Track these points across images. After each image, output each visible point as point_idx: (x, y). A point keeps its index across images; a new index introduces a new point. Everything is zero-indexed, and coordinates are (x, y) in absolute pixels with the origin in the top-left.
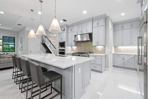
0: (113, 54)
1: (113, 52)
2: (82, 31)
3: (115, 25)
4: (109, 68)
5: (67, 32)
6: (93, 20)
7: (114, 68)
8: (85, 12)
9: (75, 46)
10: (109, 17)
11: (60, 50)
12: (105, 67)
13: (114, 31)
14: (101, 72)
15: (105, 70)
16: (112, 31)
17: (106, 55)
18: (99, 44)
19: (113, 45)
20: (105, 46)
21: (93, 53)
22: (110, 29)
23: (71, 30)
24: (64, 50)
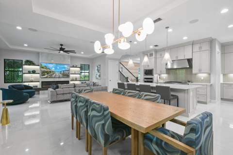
0: (221, 84)
1: (222, 81)
2: (177, 57)
3: (224, 46)
4: (216, 100)
5: (156, 58)
6: (193, 43)
7: (222, 101)
8: (185, 38)
9: (166, 74)
10: (215, 39)
11: (145, 78)
12: (211, 99)
13: (222, 54)
14: (205, 103)
15: (210, 102)
16: (220, 54)
17: (211, 85)
18: (202, 71)
19: (221, 72)
20: (210, 74)
21: (192, 82)
22: (217, 53)
23: (161, 55)
24: (152, 79)
